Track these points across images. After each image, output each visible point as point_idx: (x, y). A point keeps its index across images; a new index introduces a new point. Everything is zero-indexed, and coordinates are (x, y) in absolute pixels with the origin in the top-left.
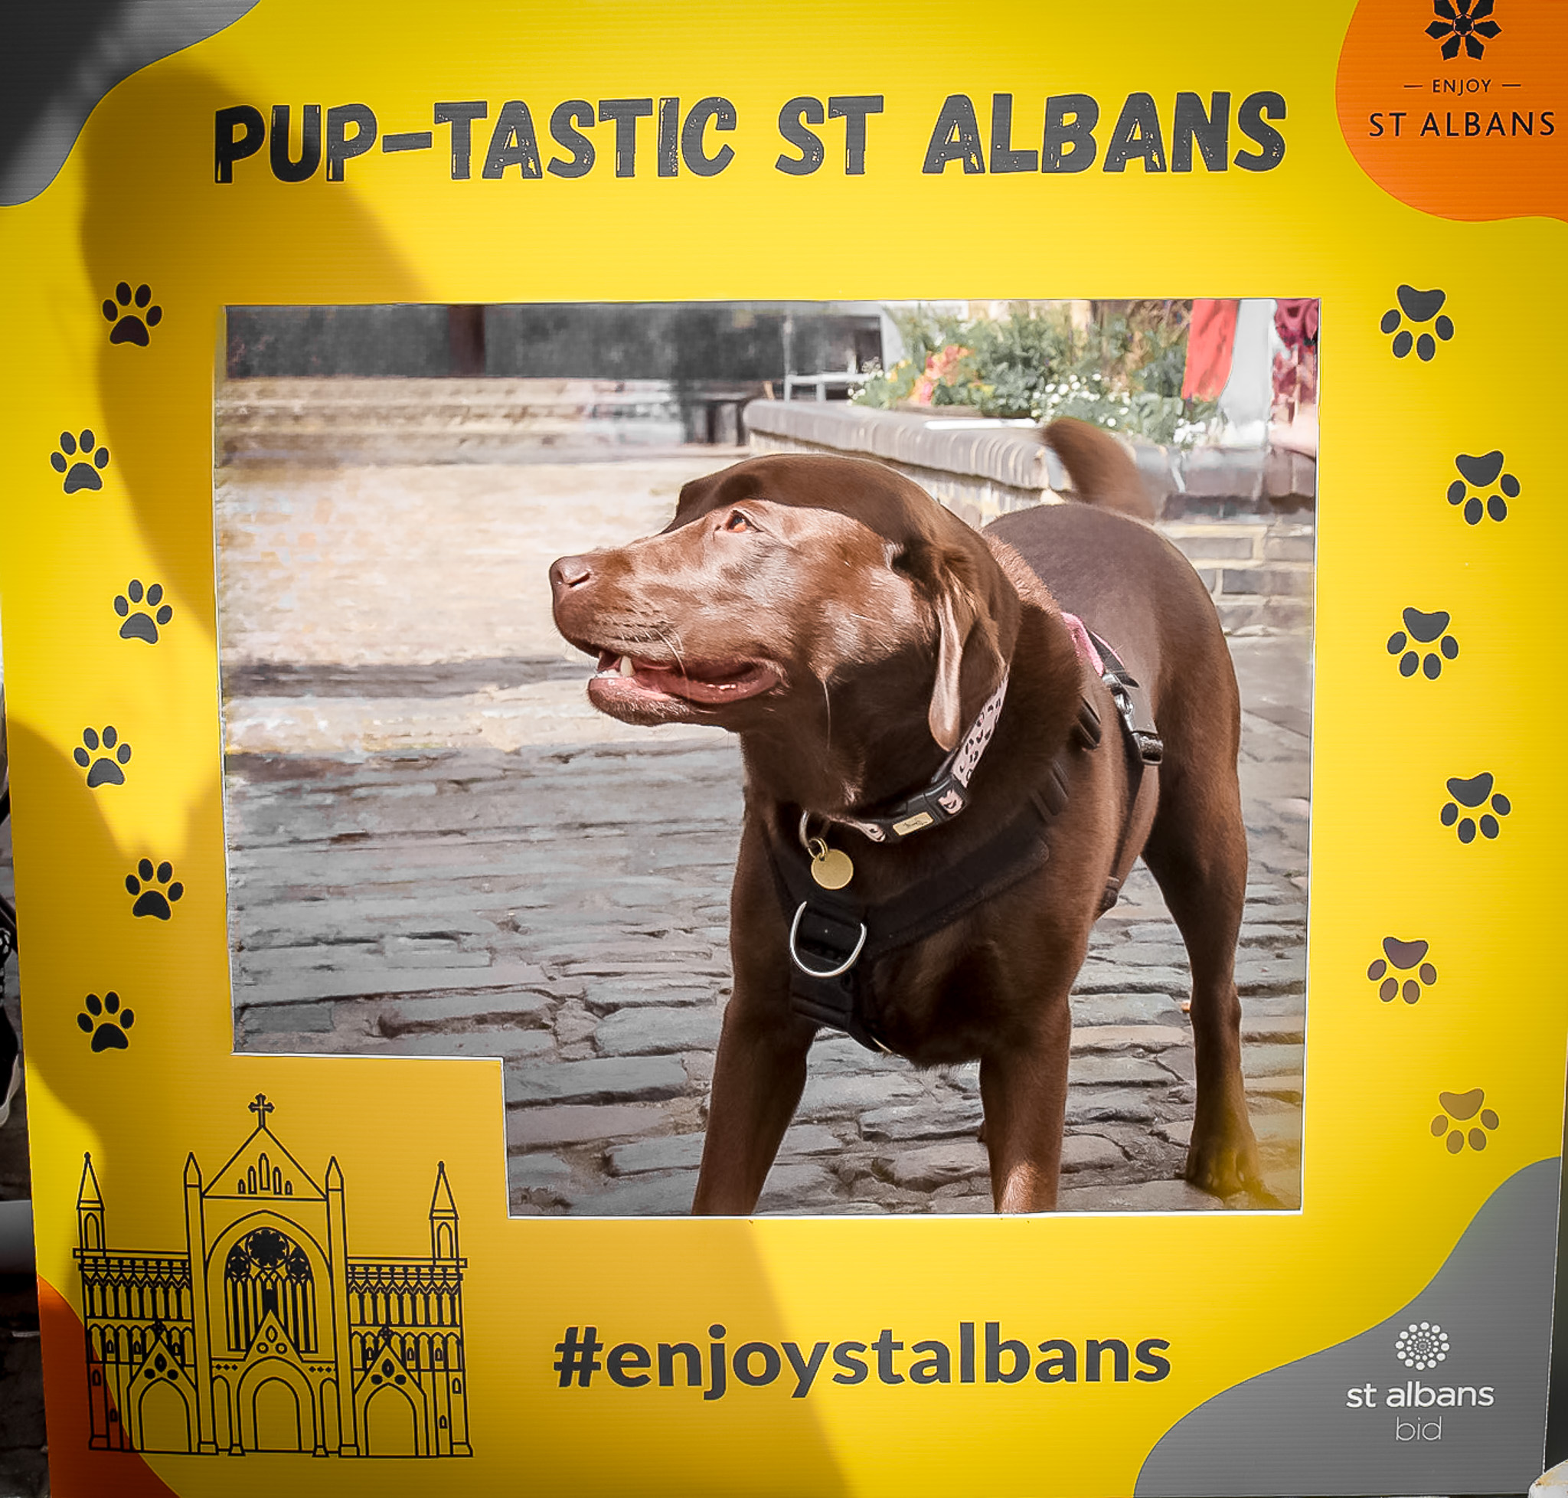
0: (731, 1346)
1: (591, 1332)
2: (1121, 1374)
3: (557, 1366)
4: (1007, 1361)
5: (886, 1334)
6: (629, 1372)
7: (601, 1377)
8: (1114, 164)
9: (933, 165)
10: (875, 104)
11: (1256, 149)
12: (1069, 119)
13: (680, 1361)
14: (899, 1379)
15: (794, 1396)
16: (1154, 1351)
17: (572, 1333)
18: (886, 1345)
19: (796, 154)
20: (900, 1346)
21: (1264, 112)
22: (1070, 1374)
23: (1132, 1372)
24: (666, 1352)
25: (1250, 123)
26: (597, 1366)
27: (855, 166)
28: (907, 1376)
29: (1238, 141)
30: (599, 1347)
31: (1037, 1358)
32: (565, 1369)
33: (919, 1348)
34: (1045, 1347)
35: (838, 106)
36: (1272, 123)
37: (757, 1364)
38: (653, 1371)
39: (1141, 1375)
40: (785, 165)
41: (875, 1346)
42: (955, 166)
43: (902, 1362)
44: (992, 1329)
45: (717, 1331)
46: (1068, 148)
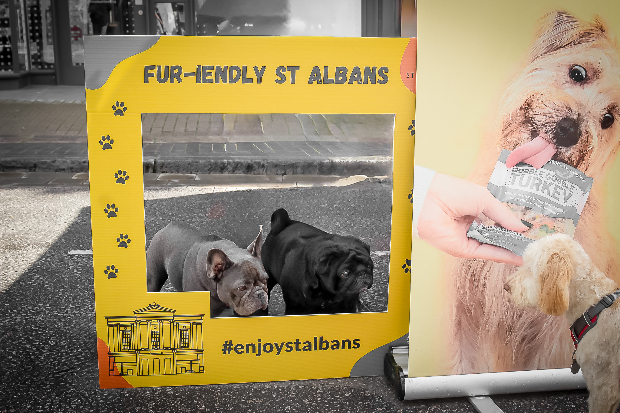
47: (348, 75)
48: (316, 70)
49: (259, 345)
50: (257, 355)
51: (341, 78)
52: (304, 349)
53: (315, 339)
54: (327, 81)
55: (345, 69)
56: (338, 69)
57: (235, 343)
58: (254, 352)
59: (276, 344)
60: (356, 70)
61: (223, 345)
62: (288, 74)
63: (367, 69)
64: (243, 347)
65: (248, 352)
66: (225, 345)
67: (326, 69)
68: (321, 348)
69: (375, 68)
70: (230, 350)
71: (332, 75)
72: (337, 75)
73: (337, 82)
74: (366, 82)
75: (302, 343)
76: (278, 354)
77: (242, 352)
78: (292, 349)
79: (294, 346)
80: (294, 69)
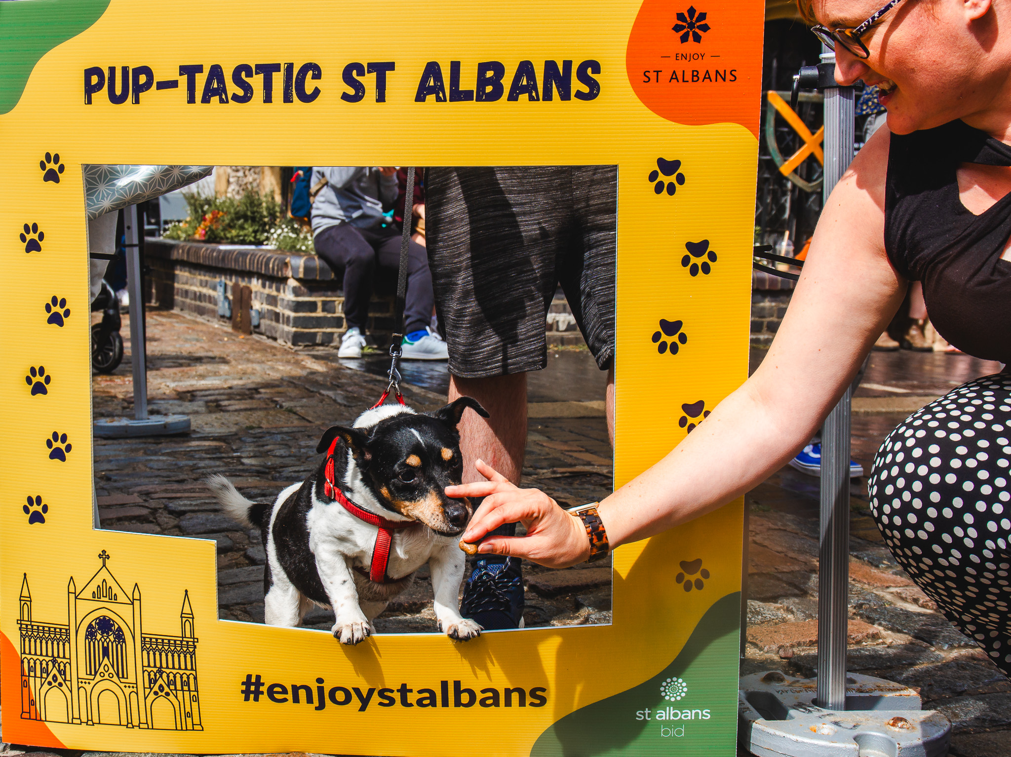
0: (327, 687)
1: (258, 677)
2: (522, 703)
3: (243, 692)
4: (465, 698)
5: (404, 686)
6: (277, 696)
7: (264, 698)
8: (513, 97)
9: (420, 97)
10: (391, 66)
11: (585, 89)
12: (490, 74)
13: (302, 693)
14: (411, 705)
15: (360, 710)
16: (539, 693)
17: (249, 677)
18: (404, 690)
19: (351, 92)
20: (411, 691)
21: (589, 70)
22: (496, 703)
23: (527, 703)
24: (295, 689)
25: (583, 77)
26: (262, 693)
27: (381, 98)
28: (414, 703)
29: (576, 85)
30: (263, 684)
31: (480, 696)
32: (247, 693)
33: (420, 692)
34: (483, 691)
35: (373, 67)
36: (594, 76)
37: (340, 696)
38: (290, 696)
39: (532, 704)
40: (345, 97)
41: (398, 691)
42: (431, 98)
43: (412, 698)
44: (457, 684)
45: (320, 681)
46: (489, 89)
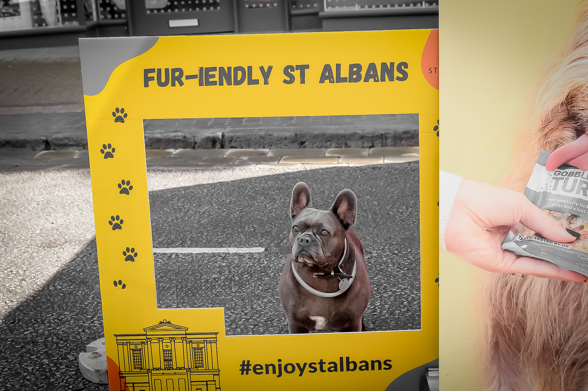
47: (363, 73)
48: (327, 68)
49: (280, 366)
50: (278, 376)
51: (355, 76)
52: (329, 370)
53: (341, 359)
54: (340, 80)
55: (359, 67)
56: (352, 66)
57: (253, 363)
58: (274, 372)
59: (298, 365)
60: (372, 66)
61: (241, 366)
62: (297, 74)
63: (384, 65)
64: (262, 368)
65: (267, 372)
66: (243, 365)
67: (338, 66)
68: (348, 369)
69: (392, 64)
70: (248, 370)
71: (345, 73)
72: (351, 73)
73: (352, 80)
74: (383, 80)
75: (327, 363)
76: (301, 375)
77: (262, 373)
78: (315, 370)
79: (318, 366)
80: (303, 68)
